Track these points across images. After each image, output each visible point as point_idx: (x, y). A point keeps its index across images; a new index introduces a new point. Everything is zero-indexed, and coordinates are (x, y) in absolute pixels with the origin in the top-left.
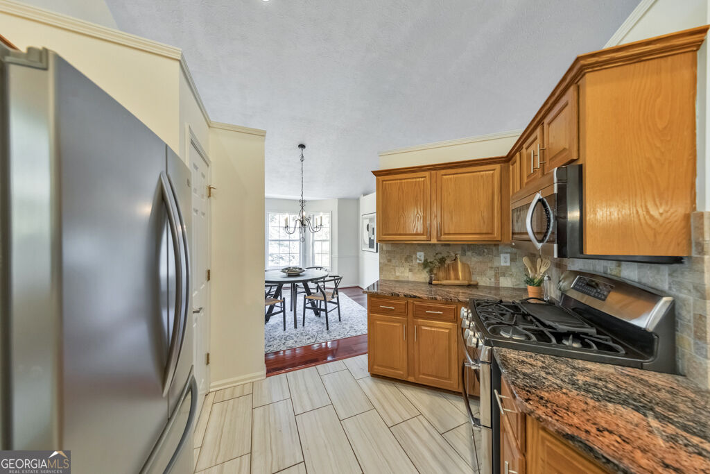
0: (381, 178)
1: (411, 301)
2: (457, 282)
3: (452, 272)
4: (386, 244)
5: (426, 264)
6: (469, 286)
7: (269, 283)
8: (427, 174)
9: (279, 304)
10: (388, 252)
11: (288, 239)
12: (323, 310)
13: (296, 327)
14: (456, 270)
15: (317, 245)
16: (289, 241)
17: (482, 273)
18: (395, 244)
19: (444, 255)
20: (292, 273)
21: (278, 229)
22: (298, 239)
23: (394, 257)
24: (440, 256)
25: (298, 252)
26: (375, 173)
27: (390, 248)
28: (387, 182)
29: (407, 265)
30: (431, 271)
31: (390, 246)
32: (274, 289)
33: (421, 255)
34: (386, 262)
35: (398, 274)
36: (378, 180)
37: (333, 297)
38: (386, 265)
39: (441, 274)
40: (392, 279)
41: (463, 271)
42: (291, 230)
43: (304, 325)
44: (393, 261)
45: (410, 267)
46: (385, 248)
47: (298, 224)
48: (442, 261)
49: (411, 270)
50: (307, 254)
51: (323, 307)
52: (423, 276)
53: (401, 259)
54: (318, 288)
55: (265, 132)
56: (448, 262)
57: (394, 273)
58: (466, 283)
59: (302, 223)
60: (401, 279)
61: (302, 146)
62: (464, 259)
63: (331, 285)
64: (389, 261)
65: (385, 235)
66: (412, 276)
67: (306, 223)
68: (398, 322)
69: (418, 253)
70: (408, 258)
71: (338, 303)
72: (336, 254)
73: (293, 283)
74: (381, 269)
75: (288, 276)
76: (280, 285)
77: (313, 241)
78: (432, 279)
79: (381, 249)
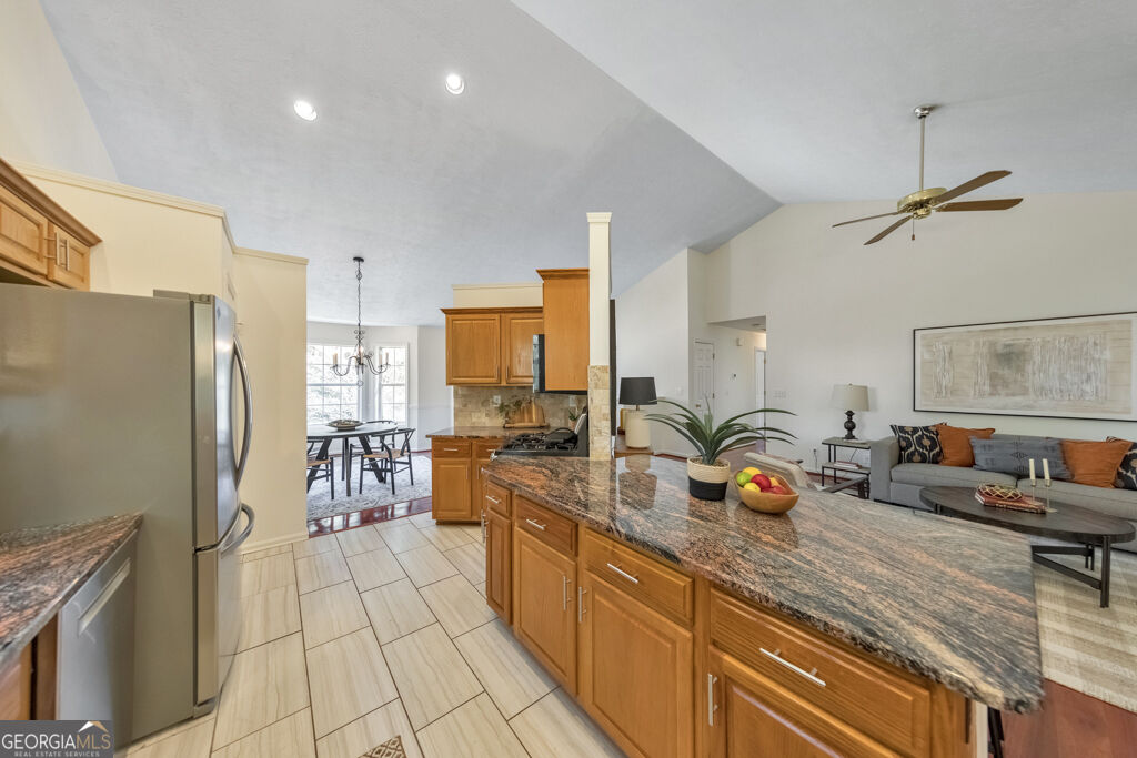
0: (450, 316)
1: (474, 442)
2: (530, 424)
3: (526, 416)
4: (462, 387)
5: (502, 408)
6: (541, 427)
7: (312, 439)
8: (497, 316)
9: (323, 466)
10: (464, 396)
11: (338, 382)
12: (389, 471)
13: (349, 494)
14: (530, 412)
15: (386, 390)
16: (341, 385)
17: (554, 415)
18: (471, 387)
19: (521, 398)
20: (345, 427)
21: (321, 367)
22: (355, 382)
23: (470, 402)
24: (515, 399)
25: (356, 401)
26: (445, 310)
27: (464, 391)
28: (456, 322)
29: (483, 409)
30: (507, 414)
31: (466, 389)
32: (318, 446)
33: (497, 399)
34: (461, 407)
35: (474, 420)
36: (447, 319)
37: (402, 455)
38: (461, 411)
39: (517, 417)
40: (468, 426)
41: (537, 414)
42: (343, 370)
43: (361, 493)
44: (469, 406)
45: (487, 412)
46: (460, 392)
47: (354, 362)
48: (518, 404)
49: (487, 415)
50: (370, 405)
51: (389, 467)
52: (500, 421)
53: (477, 404)
54: (384, 446)
55: (307, 260)
56: (524, 405)
57: (469, 419)
58: (538, 425)
59: (359, 360)
60: (477, 426)
61: (359, 259)
62: (538, 401)
63: (400, 439)
64: (465, 406)
65: (455, 377)
66: (487, 422)
67: (364, 361)
68: (463, 463)
69: (495, 397)
70: (485, 403)
71: (409, 463)
72: (415, 404)
73: (346, 438)
74: (456, 415)
75: (339, 431)
76: (327, 441)
77: (381, 386)
78: (507, 422)
79: (456, 393)
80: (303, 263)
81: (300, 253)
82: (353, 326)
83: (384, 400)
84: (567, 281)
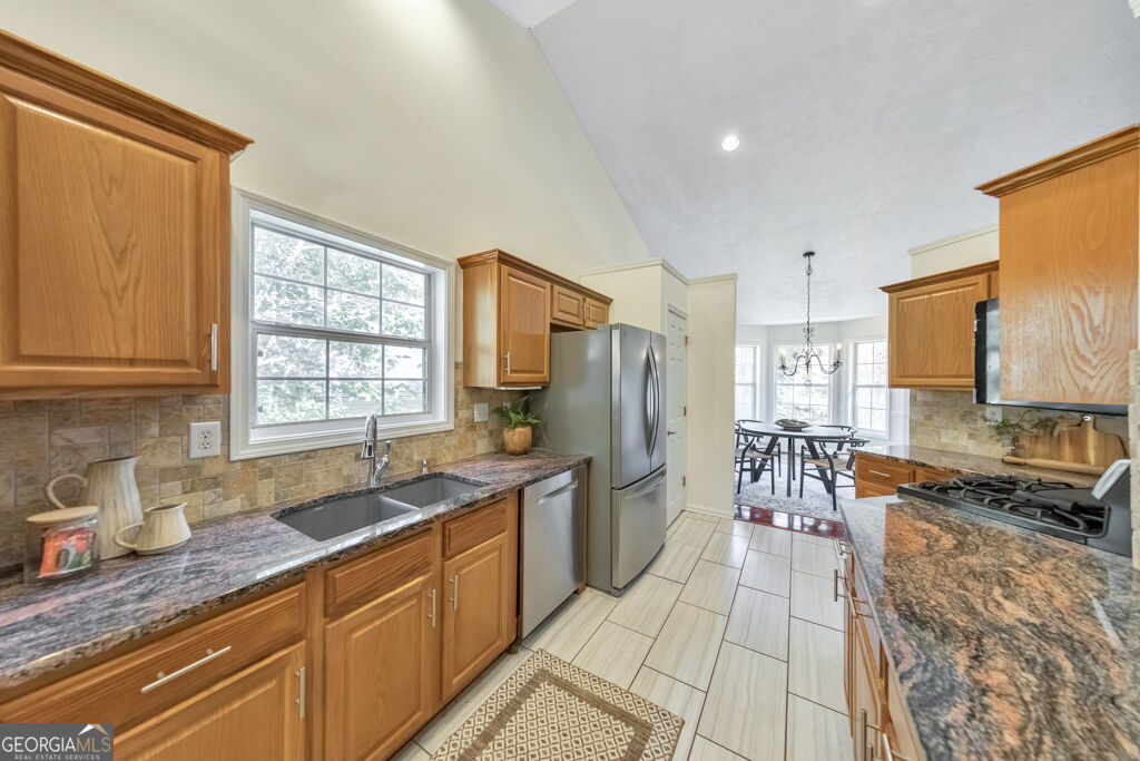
0: (894, 295)
4: (921, 390)
5: (1003, 428)
10: (926, 404)
13: (789, 495)
18: (938, 391)
20: (791, 427)
23: (938, 413)
24: (1037, 416)
26: (885, 289)
27: (929, 397)
28: (906, 300)
29: (963, 427)
30: (1015, 440)
31: (930, 394)
33: (994, 412)
34: (922, 418)
35: (944, 440)
36: (890, 299)
37: (849, 468)
38: (922, 424)
39: (1040, 449)
40: (933, 446)
43: (801, 496)
44: (937, 419)
45: (972, 431)
46: (923, 398)
48: (1047, 424)
49: (971, 436)
52: (997, 449)
53: (952, 417)
55: (737, 274)
56: (1063, 428)
57: (937, 439)
58: (1100, 471)
60: (950, 449)
61: (809, 254)
64: (929, 418)
65: (901, 377)
66: (974, 446)
70: (967, 417)
73: (791, 439)
74: (913, 430)
75: (785, 430)
76: (775, 437)
77: (855, 387)
78: (1014, 454)
79: (913, 399)
80: (734, 277)
81: (726, 270)
82: (802, 324)
83: (860, 403)
84: (1063, 178)
